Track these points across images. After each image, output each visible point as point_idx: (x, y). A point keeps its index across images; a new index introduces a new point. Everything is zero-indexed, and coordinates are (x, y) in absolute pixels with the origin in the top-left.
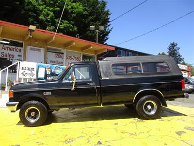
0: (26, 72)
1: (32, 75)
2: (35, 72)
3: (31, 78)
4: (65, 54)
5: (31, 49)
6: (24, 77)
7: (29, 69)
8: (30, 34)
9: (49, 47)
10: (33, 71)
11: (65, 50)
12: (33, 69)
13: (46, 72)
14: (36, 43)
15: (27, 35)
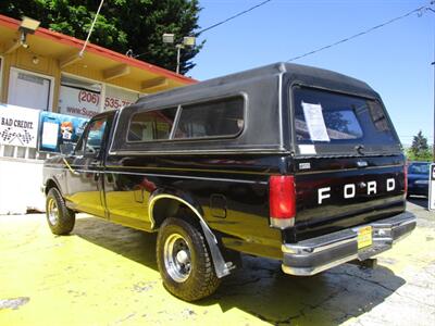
0: (11, 131)
1: (28, 138)
2: (34, 132)
3: (25, 145)
4: (103, 93)
5: (21, 76)
6: (7, 142)
7: (19, 124)
8: (24, 41)
9: (65, 74)
10: (29, 130)
11: (104, 84)
12: (29, 125)
13: (60, 132)
14: (35, 62)
15: (15, 41)
